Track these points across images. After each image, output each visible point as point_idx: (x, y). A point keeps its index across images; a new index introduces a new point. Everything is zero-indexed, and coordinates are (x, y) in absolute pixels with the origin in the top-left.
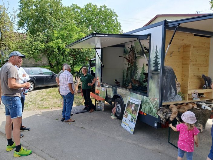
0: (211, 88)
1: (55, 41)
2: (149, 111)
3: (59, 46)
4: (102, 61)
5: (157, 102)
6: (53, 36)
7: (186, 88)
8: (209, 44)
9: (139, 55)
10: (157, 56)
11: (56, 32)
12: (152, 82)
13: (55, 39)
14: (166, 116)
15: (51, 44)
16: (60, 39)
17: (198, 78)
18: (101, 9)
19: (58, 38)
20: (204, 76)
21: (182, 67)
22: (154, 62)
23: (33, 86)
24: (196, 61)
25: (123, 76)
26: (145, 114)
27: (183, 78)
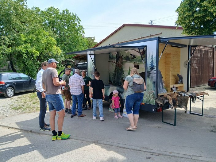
0: (182, 83)
1: (23, 45)
2: (147, 101)
3: (27, 51)
4: (95, 65)
5: (154, 94)
6: (20, 39)
7: (169, 83)
8: (180, 52)
9: (125, 60)
10: (152, 61)
11: (24, 36)
12: (149, 80)
13: (23, 42)
14: (163, 102)
15: (19, 48)
16: (28, 43)
17: (174, 76)
18: (63, 13)
19: (26, 42)
20: (178, 75)
21: (165, 69)
22: (150, 65)
23: (13, 92)
24: (173, 65)
25: (110, 78)
26: (144, 104)
27: (166, 77)
